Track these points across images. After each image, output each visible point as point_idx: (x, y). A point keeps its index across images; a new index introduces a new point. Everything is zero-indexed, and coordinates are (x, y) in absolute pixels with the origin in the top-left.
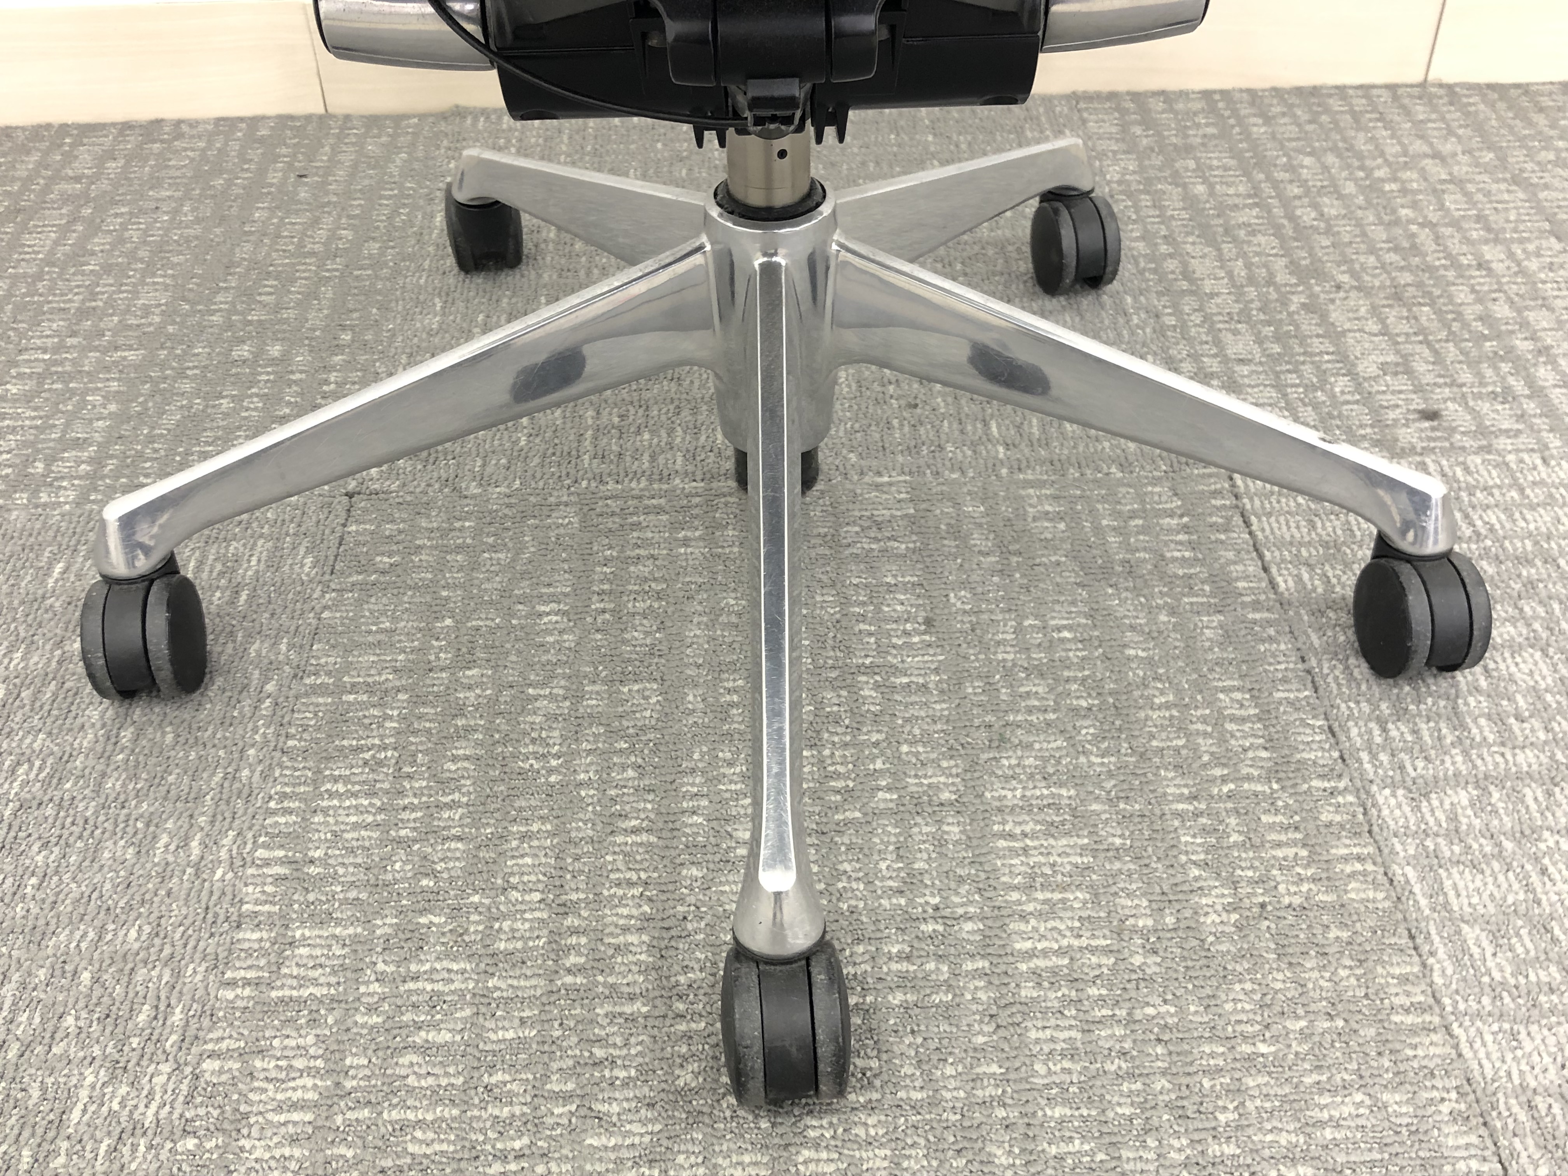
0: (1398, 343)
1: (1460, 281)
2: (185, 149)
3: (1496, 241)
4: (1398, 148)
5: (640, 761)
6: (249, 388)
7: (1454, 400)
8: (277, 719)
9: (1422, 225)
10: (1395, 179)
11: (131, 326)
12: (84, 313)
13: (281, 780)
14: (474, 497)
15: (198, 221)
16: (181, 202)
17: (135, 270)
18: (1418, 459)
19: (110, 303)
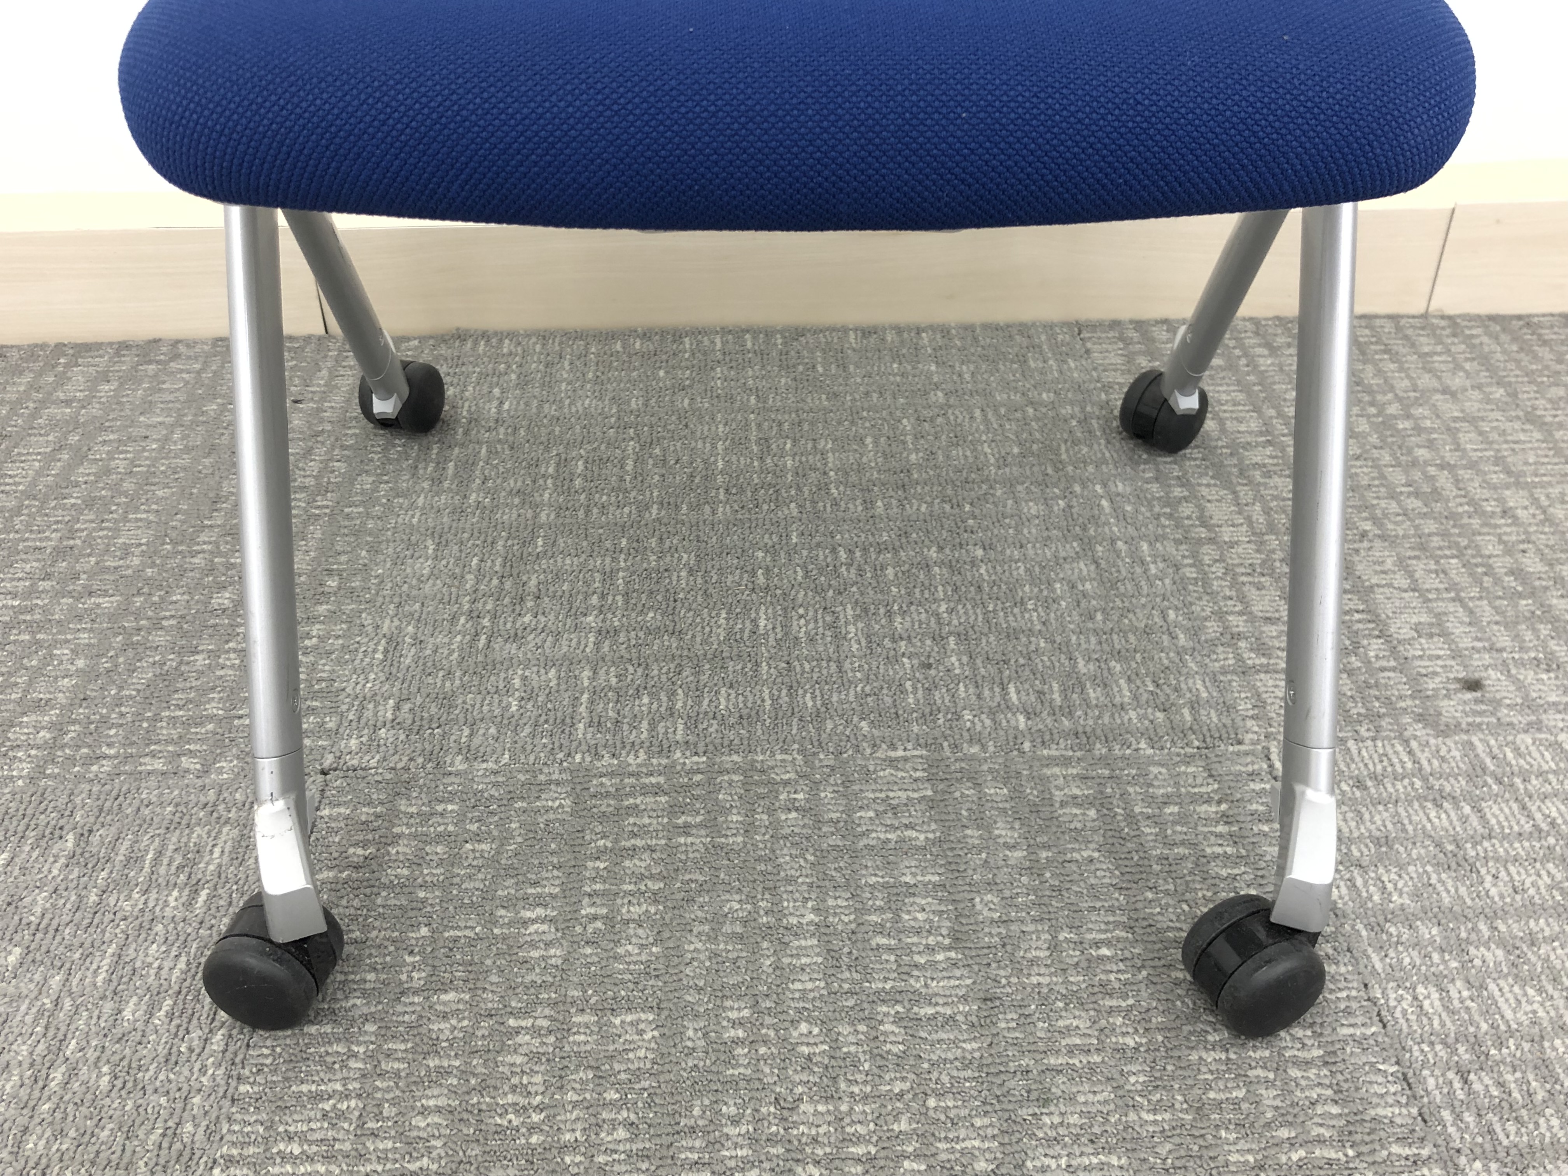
0: (1430, 600)
1: (1485, 530)
2: (181, 371)
3: (1517, 484)
4: (1406, 383)
5: (633, 1117)
6: (227, 642)
7: (1495, 667)
8: (229, 1055)
9: (1441, 467)
10: (1408, 416)
11: (108, 568)
12: (60, 552)
13: (228, 1137)
14: (458, 774)
15: (187, 450)
16: (172, 428)
17: (118, 505)
18: (1465, 737)
19: (89, 542)
